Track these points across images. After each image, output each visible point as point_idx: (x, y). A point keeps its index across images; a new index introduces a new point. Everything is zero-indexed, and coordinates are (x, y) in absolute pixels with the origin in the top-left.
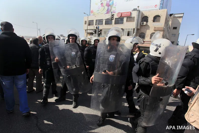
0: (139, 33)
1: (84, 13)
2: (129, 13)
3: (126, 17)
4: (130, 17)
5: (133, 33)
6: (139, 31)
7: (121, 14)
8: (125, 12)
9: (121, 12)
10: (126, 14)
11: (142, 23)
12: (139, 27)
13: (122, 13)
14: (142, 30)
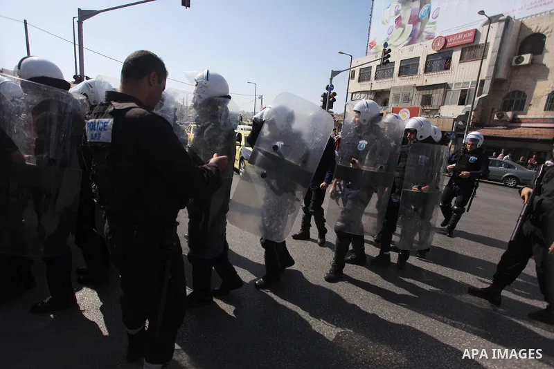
0: (504, 94)
1: (340, 53)
2: (472, 34)
3: (461, 48)
4: (472, 47)
5: (478, 93)
6: (505, 87)
7: (443, 41)
8: (458, 34)
9: (444, 35)
10: (460, 40)
11: (515, 58)
12: (502, 75)
13: (449, 37)
14: (518, 83)
